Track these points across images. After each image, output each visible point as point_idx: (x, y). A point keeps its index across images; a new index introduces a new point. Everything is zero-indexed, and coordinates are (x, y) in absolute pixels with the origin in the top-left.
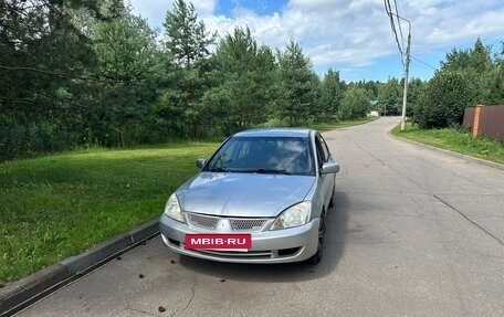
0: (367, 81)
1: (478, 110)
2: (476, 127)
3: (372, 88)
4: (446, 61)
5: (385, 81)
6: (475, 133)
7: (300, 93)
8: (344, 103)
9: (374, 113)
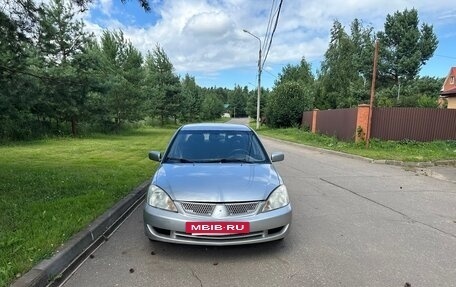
0: (218, 87)
1: (315, 113)
2: (314, 126)
3: (222, 94)
4: (282, 74)
5: (232, 88)
6: (314, 130)
7: (170, 94)
8: (205, 106)
9: (227, 115)
